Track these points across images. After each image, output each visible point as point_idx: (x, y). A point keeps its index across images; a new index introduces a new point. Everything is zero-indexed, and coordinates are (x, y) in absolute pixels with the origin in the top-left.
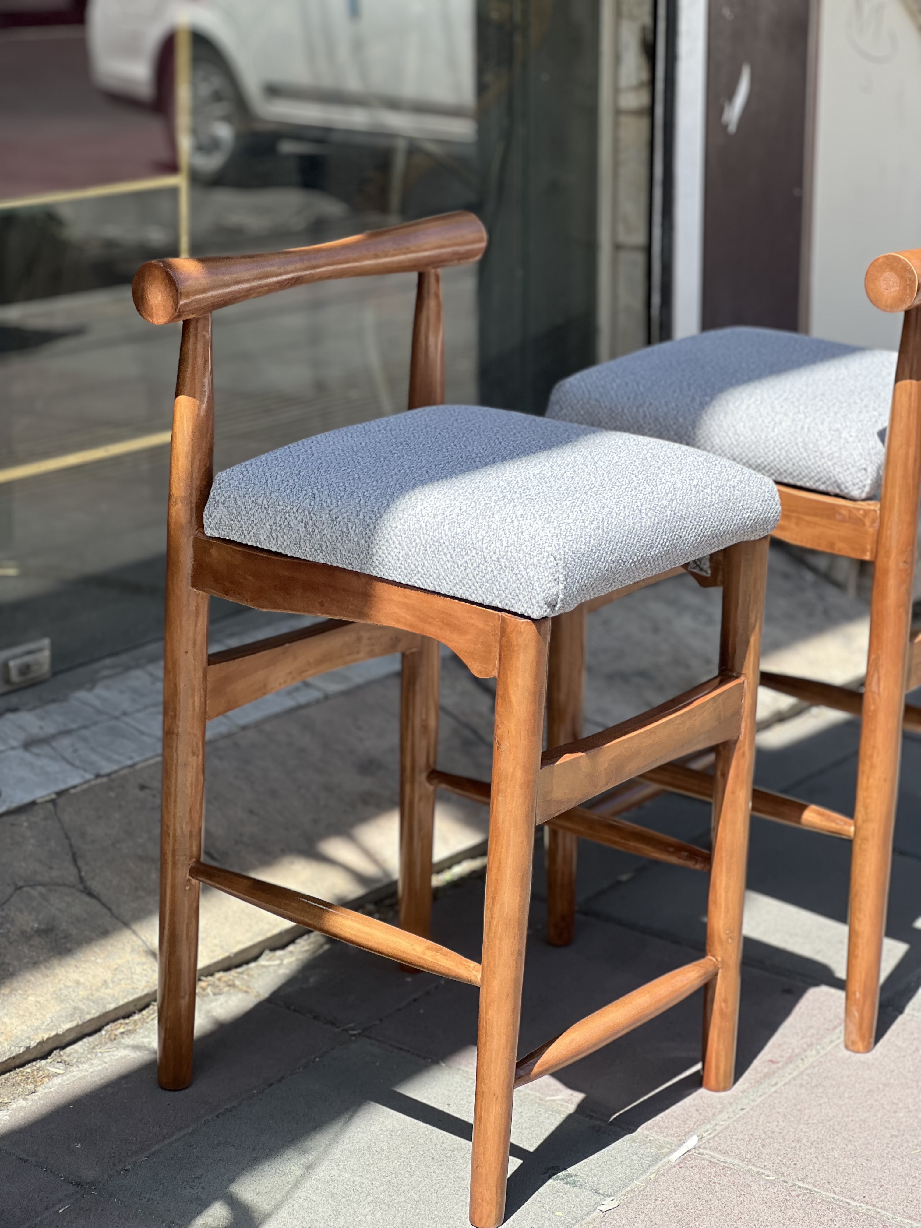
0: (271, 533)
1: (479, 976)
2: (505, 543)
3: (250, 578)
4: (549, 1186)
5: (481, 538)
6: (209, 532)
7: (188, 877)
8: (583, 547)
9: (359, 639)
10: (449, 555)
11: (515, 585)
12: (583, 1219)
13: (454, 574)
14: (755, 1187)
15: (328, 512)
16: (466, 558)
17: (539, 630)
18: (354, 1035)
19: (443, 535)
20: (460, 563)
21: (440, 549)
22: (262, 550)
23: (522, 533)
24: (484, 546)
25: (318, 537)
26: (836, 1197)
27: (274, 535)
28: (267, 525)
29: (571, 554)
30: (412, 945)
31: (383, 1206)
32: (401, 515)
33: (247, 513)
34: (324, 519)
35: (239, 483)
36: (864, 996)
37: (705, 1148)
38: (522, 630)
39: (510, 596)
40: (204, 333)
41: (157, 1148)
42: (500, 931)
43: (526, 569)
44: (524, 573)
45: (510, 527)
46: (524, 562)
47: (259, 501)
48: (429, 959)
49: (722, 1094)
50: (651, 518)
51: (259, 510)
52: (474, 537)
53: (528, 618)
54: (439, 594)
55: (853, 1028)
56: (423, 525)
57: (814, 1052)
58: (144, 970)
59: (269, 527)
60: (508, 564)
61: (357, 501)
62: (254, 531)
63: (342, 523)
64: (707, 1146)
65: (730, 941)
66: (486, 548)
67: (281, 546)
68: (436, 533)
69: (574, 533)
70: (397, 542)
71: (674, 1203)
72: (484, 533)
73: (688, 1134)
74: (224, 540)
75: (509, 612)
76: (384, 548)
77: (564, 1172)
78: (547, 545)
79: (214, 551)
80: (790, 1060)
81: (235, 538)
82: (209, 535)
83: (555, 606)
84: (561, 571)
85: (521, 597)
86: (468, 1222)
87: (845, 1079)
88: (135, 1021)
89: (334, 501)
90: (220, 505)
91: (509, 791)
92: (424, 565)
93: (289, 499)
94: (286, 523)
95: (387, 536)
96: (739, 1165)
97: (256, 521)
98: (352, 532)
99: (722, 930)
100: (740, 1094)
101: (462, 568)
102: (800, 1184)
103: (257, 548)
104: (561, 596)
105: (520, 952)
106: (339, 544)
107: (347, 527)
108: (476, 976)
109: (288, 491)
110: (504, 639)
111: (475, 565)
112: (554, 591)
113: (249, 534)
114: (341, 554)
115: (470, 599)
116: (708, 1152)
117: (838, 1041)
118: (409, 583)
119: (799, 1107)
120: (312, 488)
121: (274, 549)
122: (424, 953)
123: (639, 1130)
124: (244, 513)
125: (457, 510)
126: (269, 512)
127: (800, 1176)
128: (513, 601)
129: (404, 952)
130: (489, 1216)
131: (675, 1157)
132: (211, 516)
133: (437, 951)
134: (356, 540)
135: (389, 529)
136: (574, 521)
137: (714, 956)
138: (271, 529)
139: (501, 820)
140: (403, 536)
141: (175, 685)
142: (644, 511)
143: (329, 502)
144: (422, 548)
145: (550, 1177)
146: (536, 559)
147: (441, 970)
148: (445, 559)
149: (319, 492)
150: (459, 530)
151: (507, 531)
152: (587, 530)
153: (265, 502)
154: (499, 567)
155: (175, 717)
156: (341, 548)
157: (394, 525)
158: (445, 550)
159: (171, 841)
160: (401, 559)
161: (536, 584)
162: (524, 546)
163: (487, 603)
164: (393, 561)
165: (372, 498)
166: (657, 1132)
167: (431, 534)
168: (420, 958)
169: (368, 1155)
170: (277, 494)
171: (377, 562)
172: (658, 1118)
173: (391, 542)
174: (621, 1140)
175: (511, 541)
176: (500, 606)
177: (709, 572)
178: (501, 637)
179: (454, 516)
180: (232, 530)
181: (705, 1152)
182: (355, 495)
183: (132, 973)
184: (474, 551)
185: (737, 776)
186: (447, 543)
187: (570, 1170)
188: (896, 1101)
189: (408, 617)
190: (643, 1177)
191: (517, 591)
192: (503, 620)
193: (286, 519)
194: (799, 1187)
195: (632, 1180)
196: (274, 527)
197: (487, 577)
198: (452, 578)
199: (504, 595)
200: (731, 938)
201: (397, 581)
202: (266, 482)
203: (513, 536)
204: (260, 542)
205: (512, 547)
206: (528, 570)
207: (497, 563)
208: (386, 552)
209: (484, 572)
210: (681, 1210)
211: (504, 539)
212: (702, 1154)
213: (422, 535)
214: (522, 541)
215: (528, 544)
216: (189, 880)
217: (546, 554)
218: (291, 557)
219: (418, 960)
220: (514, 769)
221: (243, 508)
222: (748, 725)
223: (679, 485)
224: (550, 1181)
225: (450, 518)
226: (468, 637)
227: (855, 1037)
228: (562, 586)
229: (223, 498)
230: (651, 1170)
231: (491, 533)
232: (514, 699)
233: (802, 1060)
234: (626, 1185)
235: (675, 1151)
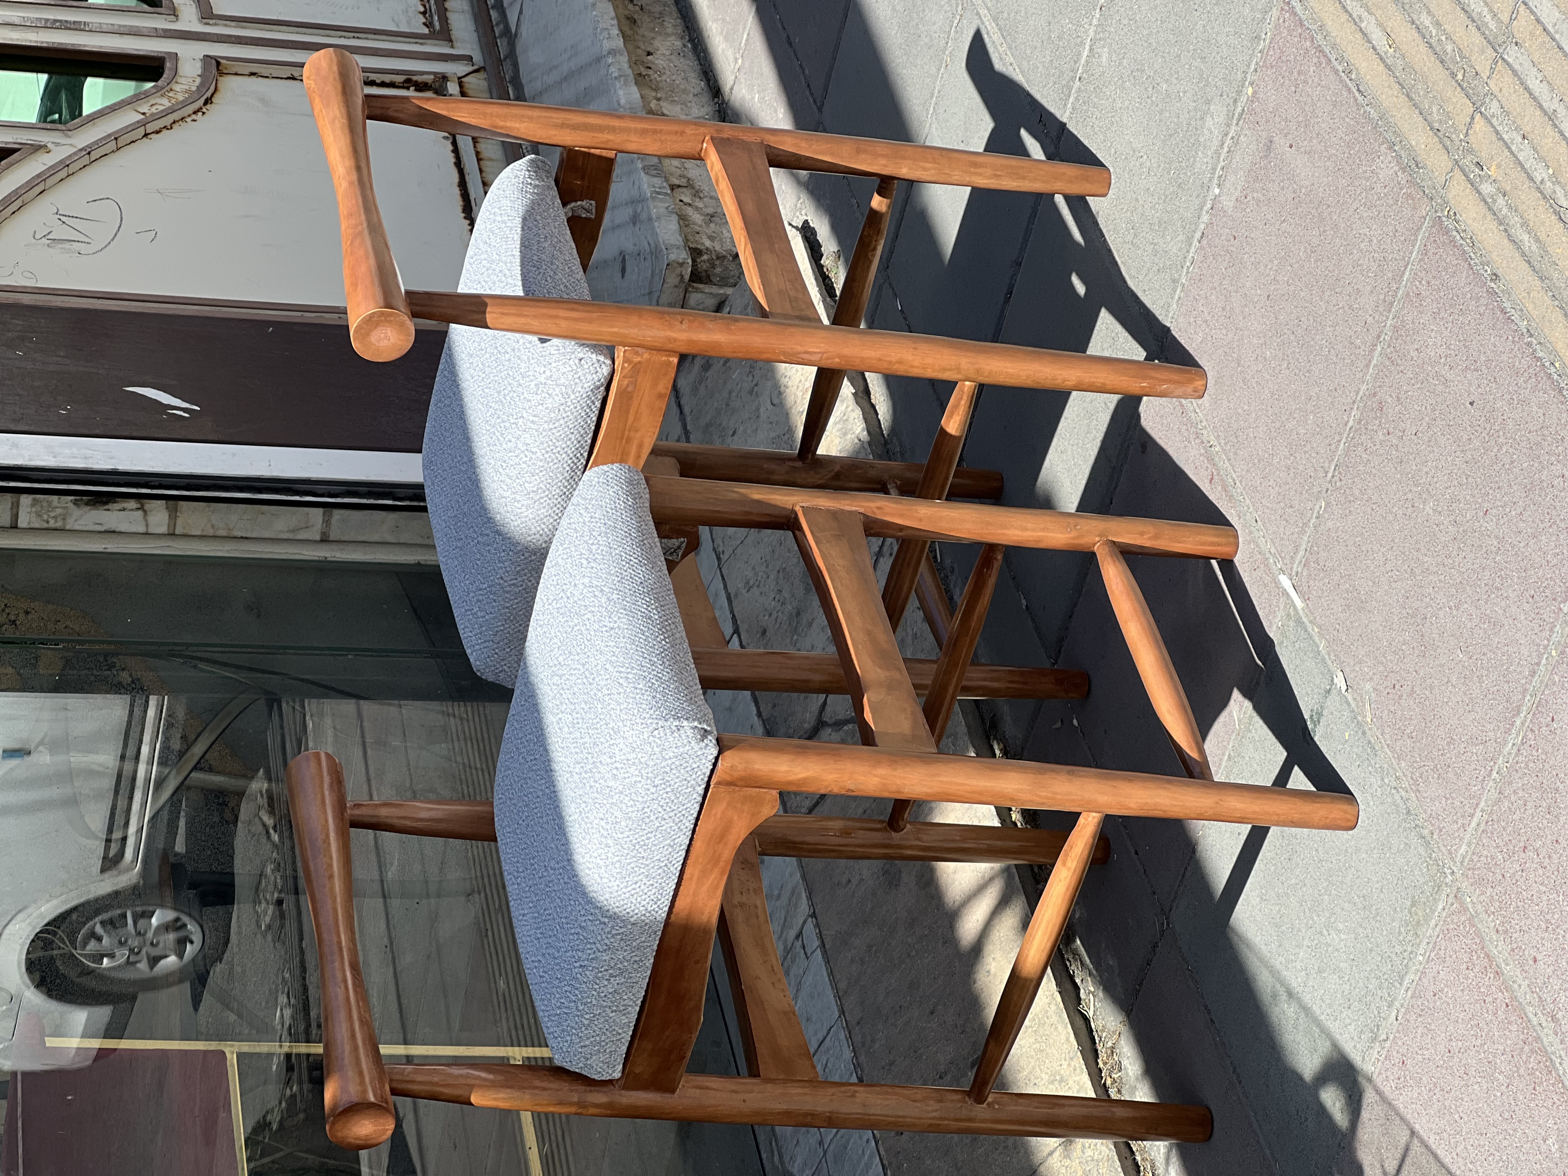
0: (620, 1011)
1: (1094, 814)
2: (639, 779)
3: (667, 1033)
4: (1320, 741)
5: (632, 802)
6: (617, 1075)
7: (984, 1105)
8: (645, 697)
9: (742, 905)
10: (649, 835)
11: (682, 771)
12: (1353, 711)
13: (669, 830)
14: (1330, 524)
15: (600, 954)
16: (653, 818)
17: (730, 748)
18: (1168, 925)
19: (628, 839)
20: (658, 824)
21: (642, 843)
22: (638, 1020)
23: (628, 760)
24: (640, 799)
25: (626, 964)
26: (1344, 440)
27: (622, 1008)
28: (611, 1015)
29: (652, 712)
30: (1060, 881)
31: (1332, 920)
32: (605, 880)
33: (598, 1035)
34: (607, 958)
35: (567, 1041)
36: (1144, 378)
37: (1291, 569)
38: (729, 765)
39: (694, 776)
40: (406, 1073)
41: (1268, 1152)
42: (1046, 794)
43: (666, 760)
44: (670, 762)
45: (622, 771)
46: (658, 761)
47: (586, 1022)
48: (1075, 864)
49: (1240, 540)
50: (619, 618)
51: (596, 1022)
52: (630, 809)
53: (717, 758)
54: (689, 846)
55: (1179, 391)
56: (617, 859)
57: (1204, 432)
58: (1089, 1147)
59: (614, 1014)
60: (660, 777)
61: (589, 923)
62: (617, 1028)
63: (612, 940)
64: (1289, 566)
65: (1079, 527)
66: (643, 797)
67: (634, 1002)
68: (625, 846)
69: (630, 706)
70: (634, 886)
71: (1341, 612)
72: (627, 799)
73: (1278, 585)
74: (626, 1059)
75: (710, 777)
76: (639, 899)
77: (1308, 723)
78: (641, 737)
79: (638, 1070)
80: (1211, 460)
81: (624, 1049)
82: (620, 1075)
83: (706, 731)
84: (669, 723)
85: (694, 766)
86: (1350, 832)
87: (1232, 406)
88: (1143, 1159)
89: (589, 946)
90: (589, 1062)
91: (898, 782)
92: (659, 860)
93: (585, 992)
94: (610, 996)
95: (627, 895)
96: (1309, 536)
97: (607, 1027)
98: (622, 930)
99: (1067, 536)
100: (1241, 520)
101: (663, 822)
102: (1330, 475)
103: (636, 1026)
104: (696, 724)
105: (1069, 773)
106: (634, 944)
107: (616, 934)
108: (1094, 817)
109: (577, 992)
110: (739, 783)
111: (660, 810)
112: (690, 732)
113: (620, 1034)
114: (644, 942)
115: (695, 815)
116: (1295, 566)
117: (1195, 404)
118: (677, 874)
119: (1256, 461)
120: (575, 968)
121: (638, 1009)
122: (1069, 869)
123: (1271, 635)
124: (598, 1038)
125: (603, 823)
126: (598, 1012)
127: (1322, 474)
128: (699, 773)
129: (1067, 889)
130: (1345, 812)
131: (1299, 603)
132: (600, 1072)
133: (1067, 855)
134: (630, 927)
135: (620, 893)
136: (619, 704)
137: (1095, 544)
138: (615, 1011)
139: (929, 791)
140: (627, 879)
141: (779, 1113)
142: (612, 625)
143: (589, 952)
144: (641, 861)
145: (1312, 739)
146: (655, 749)
147: (1086, 852)
148: (653, 839)
149: (579, 960)
150: (623, 824)
151: (626, 775)
152: (629, 690)
153: (587, 1017)
154: (663, 786)
155: (813, 1115)
156: (638, 941)
157: (616, 888)
158: (643, 838)
159: (946, 1122)
160: (651, 882)
161: (681, 750)
162: (643, 760)
163: (700, 799)
164: (654, 891)
165: (587, 907)
166: (1274, 617)
167: (626, 851)
168: (1074, 873)
169: (1284, 928)
170: (579, 1004)
171: (654, 906)
172: (1261, 614)
173: (633, 892)
174: (1280, 657)
175: (637, 773)
176: (704, 786)
177: (682, 539)
178: (736, 785)
179: (608, 827)
180: (615, 1051)
181: (1295, 570)
182: (583, 924)
183: (1093, 1160)
184: (646, 810)
185: (901, 516)
186: (637, 836)
187: (1306, 716)
188: (1255, 356)
189: (713, 876)
190: (1317, 639)
191: (689, 769)
192: (719, 783)
193: (606, 996)
194: (1333, 477)
195: (1319, 652)
196: (614, 1008)
197: (673, 798)
198: (672, 833)
199: (692, 782)
200: (1075, 526)
201: (674, 887)
202: (566, 1013)
203: (632, 770)
204: (630, 1022)
205: (643, 771)
206: (667, 757)
207: (659, 788)
208: (643, 897)
209: (667, 800)
210: (1349, 606)
211: (634, 779)
212: (1297, 573)
213: (628, 861)
214: (636, 761)
215: (640, 755)
216: (988, 1104)
217: (651, 738)
218: (646, 991)
219: (1076, 876)
220: (875, 776)
221: (592, 1039)
222: (848, 502)
223: (586, 580)
224: (1316, 739)
225: (610, 832)
226: (736, 818)
227: (1190, 389)
228: (685, 723)
229: (582, 1059)
230: (1310, 630)
231: (628, 791)
232: (801, 776)
233: (1211, 446)
234: (1323, 659)
235: (1293, 601)
